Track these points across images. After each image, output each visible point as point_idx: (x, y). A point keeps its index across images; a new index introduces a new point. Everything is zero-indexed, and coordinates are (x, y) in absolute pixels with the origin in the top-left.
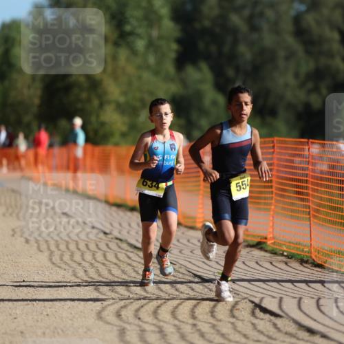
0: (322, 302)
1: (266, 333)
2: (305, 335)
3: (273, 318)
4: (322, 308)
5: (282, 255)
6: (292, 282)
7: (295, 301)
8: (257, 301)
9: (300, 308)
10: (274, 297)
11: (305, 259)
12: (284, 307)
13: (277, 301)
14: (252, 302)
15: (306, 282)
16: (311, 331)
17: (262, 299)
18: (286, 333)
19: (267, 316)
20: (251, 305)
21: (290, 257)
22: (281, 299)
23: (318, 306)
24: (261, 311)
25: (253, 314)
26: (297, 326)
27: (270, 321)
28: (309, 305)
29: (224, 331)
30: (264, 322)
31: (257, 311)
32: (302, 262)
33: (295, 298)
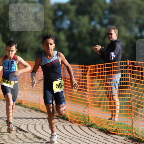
0: (44, 126)
1: (21, 139)
2: (37, 139)
3: (24, 133)
4: (44, 129)
5: (28, 108)
6: (32, 118)
7: (33, 126)
8: (18, 126)
9: (35, 129)
10: (25, 125)
11: (38, 109)
12: (29, 129)
13: (26, 126)
14: (16, 127)
15: (38, 118)
16: (39, 138)
17: (20, 125)
18: (29, 139)
19: (22, 132)
20: (16, 128)
21: (32, 108)
22: (28, 126)
23: (42, 128)
24: (19, 130)
25: (17, 131)
26: (34, 136)
27: (23, 134)
28: (39, 128)
29: (5, 138)
30: (21, 134)
31: (18, 130)
32: (36, 110)
33: (33, 125)
